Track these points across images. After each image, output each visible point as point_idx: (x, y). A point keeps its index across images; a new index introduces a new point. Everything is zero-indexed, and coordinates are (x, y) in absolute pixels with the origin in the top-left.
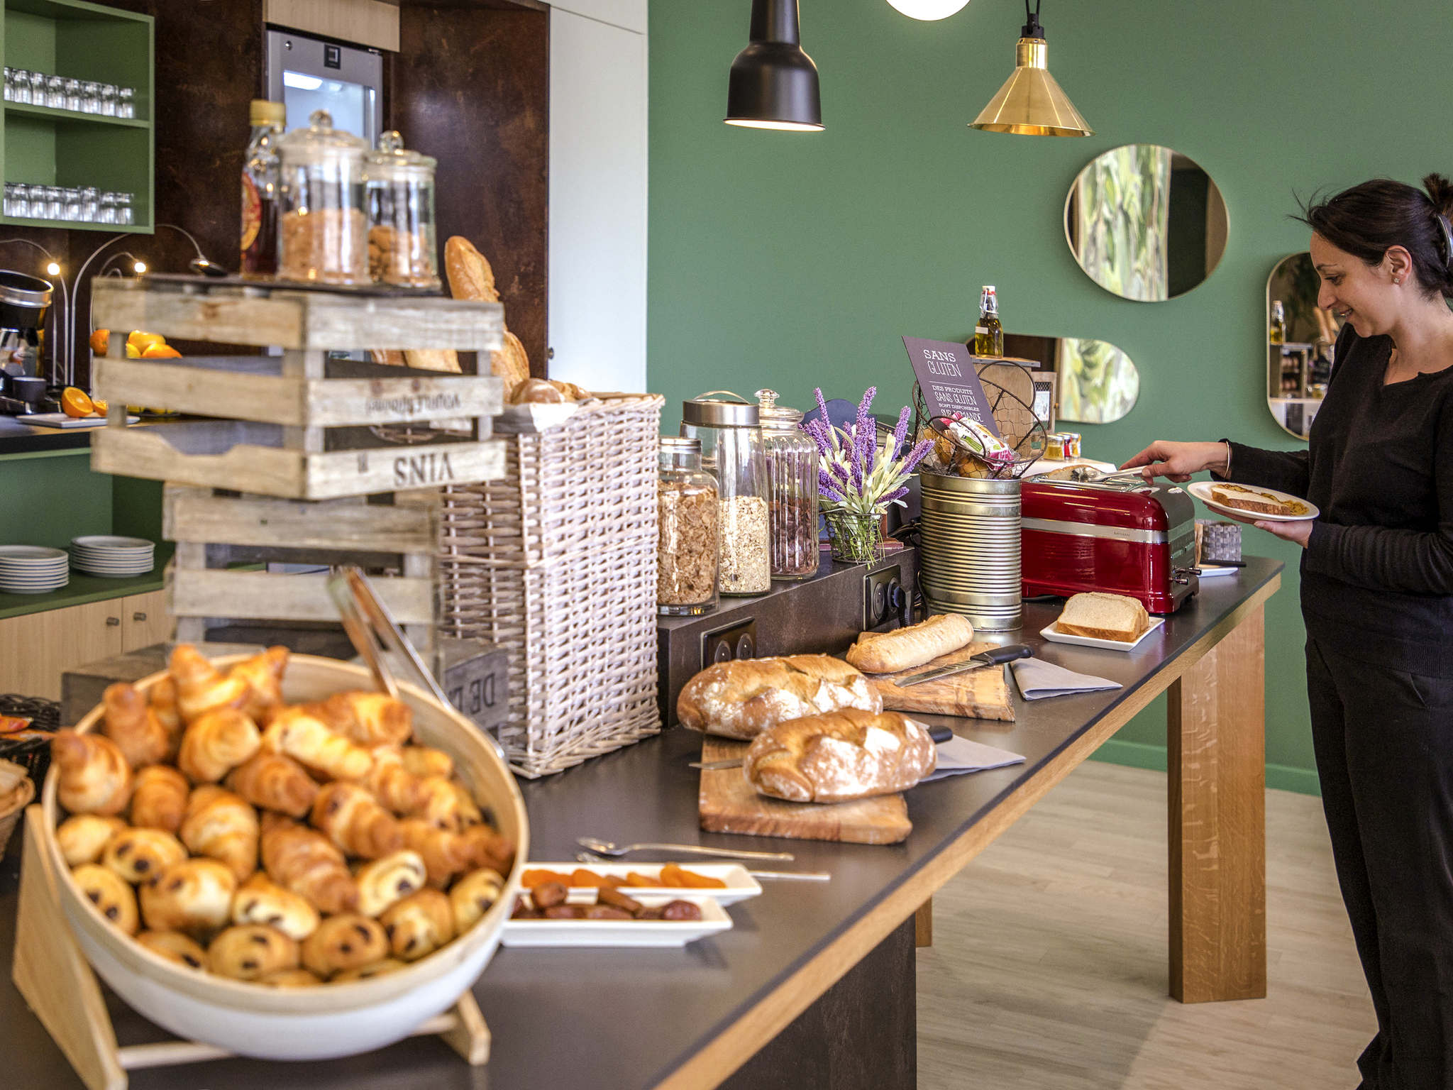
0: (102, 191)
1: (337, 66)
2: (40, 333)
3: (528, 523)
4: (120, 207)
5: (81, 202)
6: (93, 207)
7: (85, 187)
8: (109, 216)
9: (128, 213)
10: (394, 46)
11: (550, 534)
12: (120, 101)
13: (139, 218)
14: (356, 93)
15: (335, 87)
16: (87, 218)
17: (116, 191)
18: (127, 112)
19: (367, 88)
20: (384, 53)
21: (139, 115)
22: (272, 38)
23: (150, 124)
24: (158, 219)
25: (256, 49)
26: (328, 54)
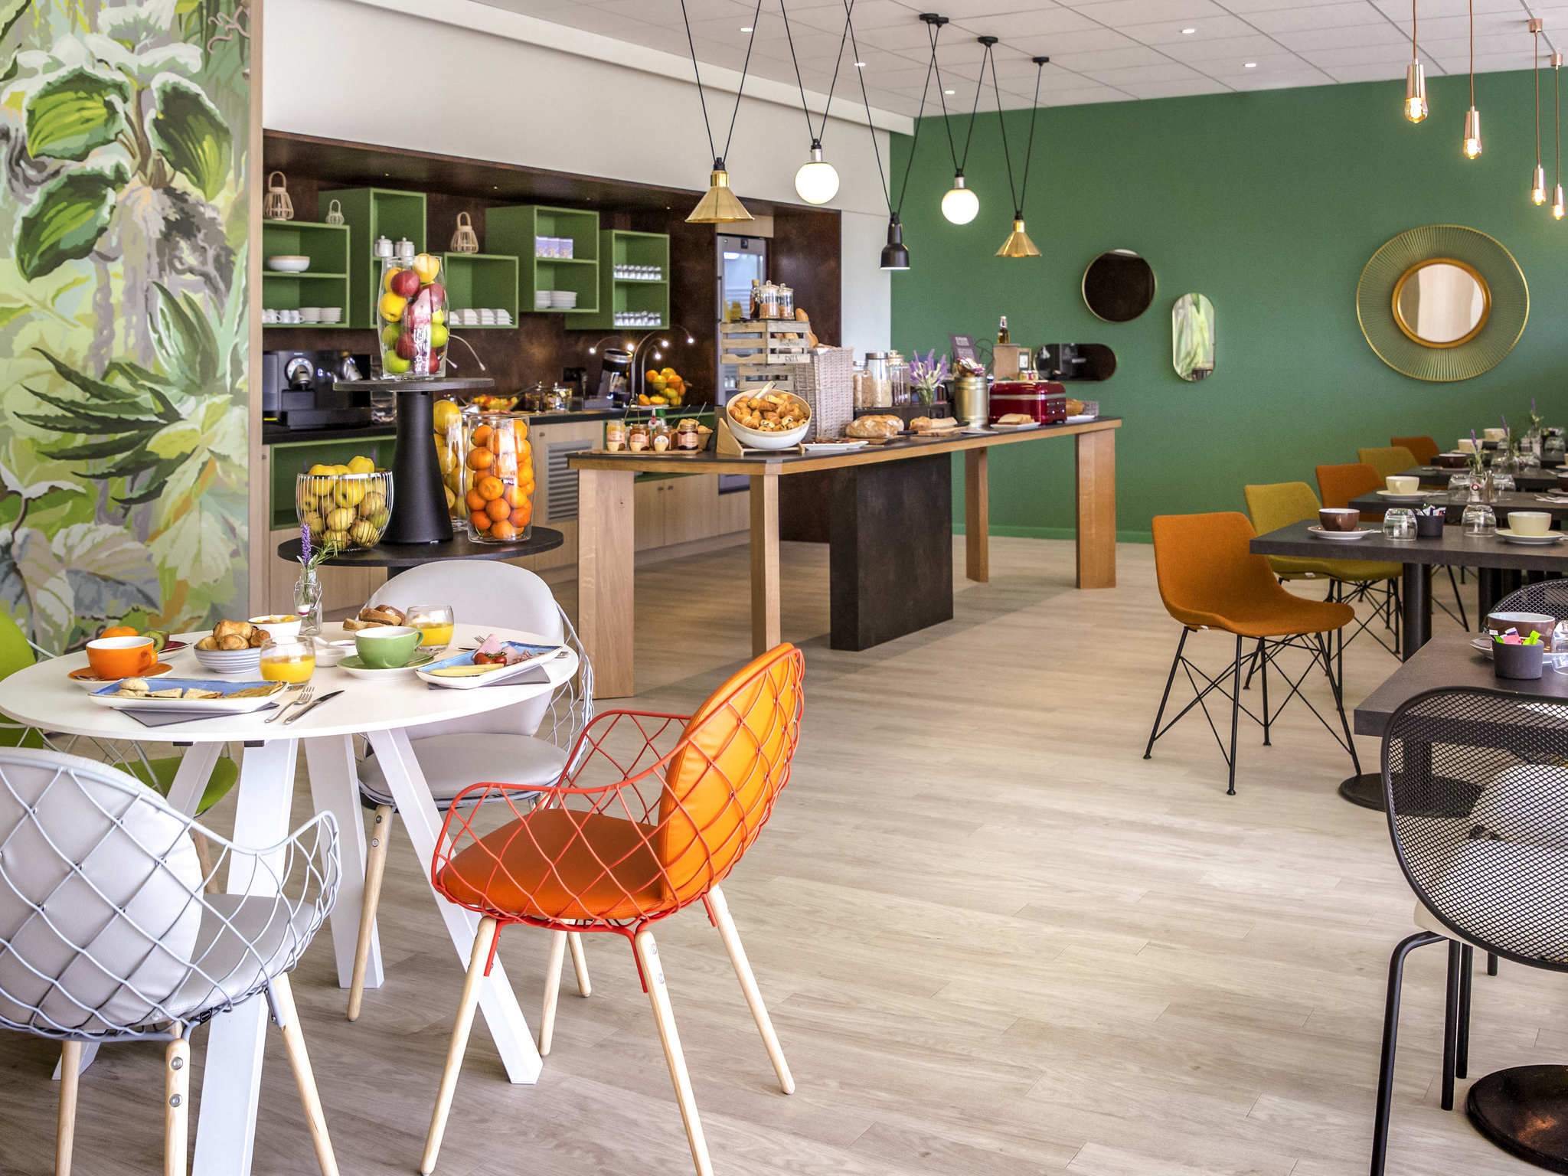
0: (649, 313)
1: (746, 247)
2: (627, 374)
3: (817, 378)
4: (656, 318)
5: (642, 318)
6: (646, 319)
7: (643, 311)
8: (652, 323)
9: (659, 321)
10: (771, 235)
11: (822, 381)
12: (656, 273)
13: (663, 324)
14: (754, 258)
15: (744, 256)
16: (644, 324)
17: (655, 311)
18: (659, 277)
19: (759, 256)
20: (766, 239)
21: (664, 278)
22: (720, 239)
23: (667, 282)
24: (671, 323)
25: (712, 244)
26: (742, 243)
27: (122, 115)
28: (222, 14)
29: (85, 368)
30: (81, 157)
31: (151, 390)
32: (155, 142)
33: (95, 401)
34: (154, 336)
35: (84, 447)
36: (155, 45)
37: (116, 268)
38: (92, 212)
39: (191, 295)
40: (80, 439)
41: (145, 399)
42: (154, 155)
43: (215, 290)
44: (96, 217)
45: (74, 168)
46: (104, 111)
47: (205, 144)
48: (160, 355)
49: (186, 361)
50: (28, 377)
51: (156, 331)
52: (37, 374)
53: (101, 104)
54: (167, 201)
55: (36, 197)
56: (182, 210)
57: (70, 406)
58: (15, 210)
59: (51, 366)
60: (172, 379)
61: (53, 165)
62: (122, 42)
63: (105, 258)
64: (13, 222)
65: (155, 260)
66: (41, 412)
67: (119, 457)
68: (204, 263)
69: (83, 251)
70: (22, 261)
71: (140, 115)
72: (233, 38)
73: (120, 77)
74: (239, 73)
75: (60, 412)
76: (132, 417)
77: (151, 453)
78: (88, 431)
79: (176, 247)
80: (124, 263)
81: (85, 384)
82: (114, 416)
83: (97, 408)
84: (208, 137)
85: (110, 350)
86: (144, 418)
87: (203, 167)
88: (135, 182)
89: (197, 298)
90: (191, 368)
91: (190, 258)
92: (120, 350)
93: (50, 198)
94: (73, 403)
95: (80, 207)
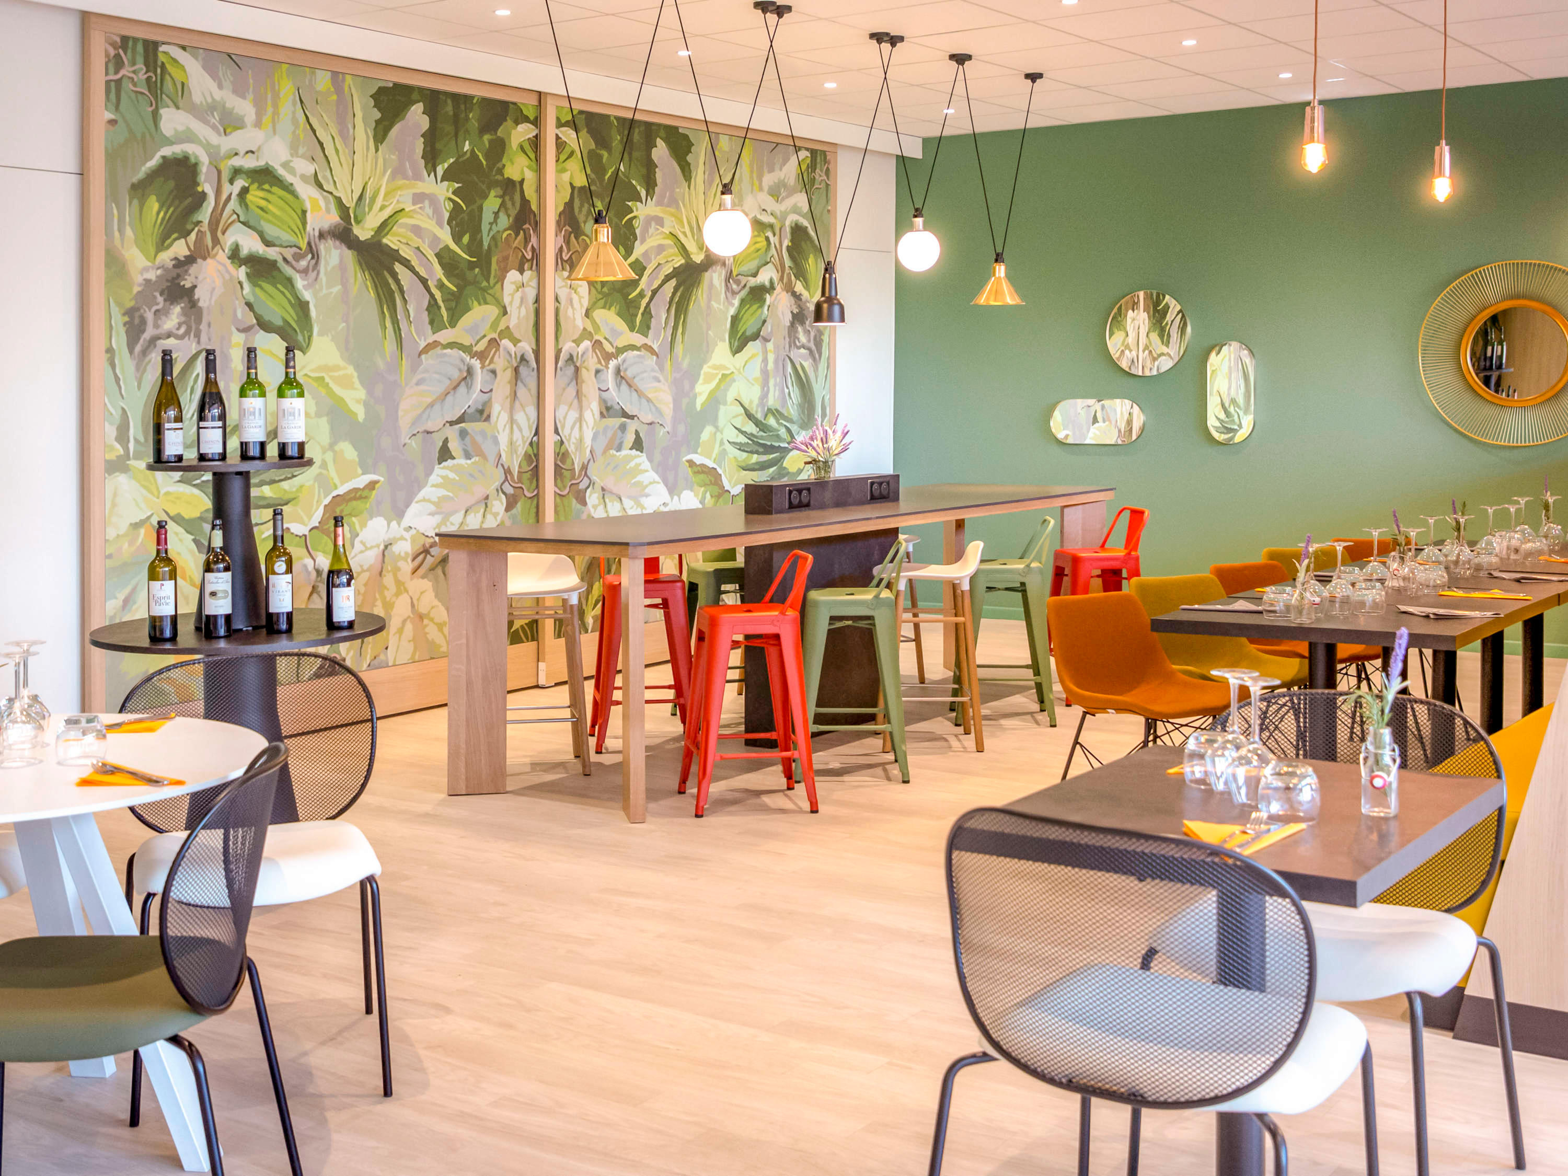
27: (773, 245)
28: (818, 170)
29: (757, 412)
30: (755, 275)
31: (785, 426)
32: (788, 262)
33: (761, 433)
34: (786, 391)
35: (757, 463)
36: (787, 197)
37: (770, 346)
38: (760, 310)
39: (803, 363)
40: (755, 458)
41: (783, 432)
42: (787, 270)
43: (814, 359)
44: (762, 313)
45: (753, 282)
46: (765, 243)
47: (810, 261)
48: (789, 402)
49: (801, 406)
50: (734, 417)
51: (788, 388)
52: (737, 416)
53: (763, 239)
54: (792, 300)
55: (736, 302)
56: (799, 306)
57: (749, 436)
58: (727, 309)
59: (742, 411)
60: (795, 419)
61: (743, 280)
62: (772, 196)
63: (766, 340)
64: (727, 319)
65: (787, 339)
66: (738, 441)
67: (771, 470)
68: (809, 341)
69: (756, 336)
70: (730, 343)
71: (781, 246)
72: (823, 185)
73: (771, 220)
74: (826, 211)
75: (747, 440)
76: (776, 444)
77: (785, 468)
78: (757, 453)
79: (796, 331)
80: (774, 344)
81: (757, 423)
82: (769, 443)
83: (762, 438)
84: (811, 256)
85: (767, 401)
86: (782, 445)
87: (809, 276)
88: (778, 288)
89: (806, 364)
90: (803, 412)
91: (803, 338)
92: (772, 402)
93: (743, 301)
94: (752, 434)
95: (755, 307)
